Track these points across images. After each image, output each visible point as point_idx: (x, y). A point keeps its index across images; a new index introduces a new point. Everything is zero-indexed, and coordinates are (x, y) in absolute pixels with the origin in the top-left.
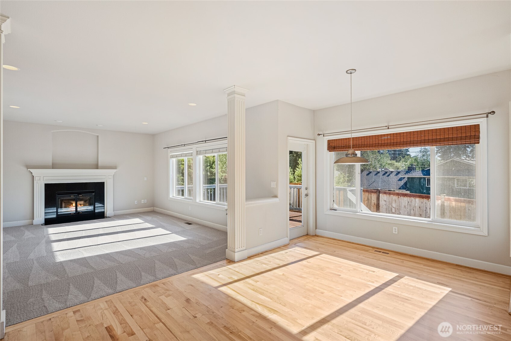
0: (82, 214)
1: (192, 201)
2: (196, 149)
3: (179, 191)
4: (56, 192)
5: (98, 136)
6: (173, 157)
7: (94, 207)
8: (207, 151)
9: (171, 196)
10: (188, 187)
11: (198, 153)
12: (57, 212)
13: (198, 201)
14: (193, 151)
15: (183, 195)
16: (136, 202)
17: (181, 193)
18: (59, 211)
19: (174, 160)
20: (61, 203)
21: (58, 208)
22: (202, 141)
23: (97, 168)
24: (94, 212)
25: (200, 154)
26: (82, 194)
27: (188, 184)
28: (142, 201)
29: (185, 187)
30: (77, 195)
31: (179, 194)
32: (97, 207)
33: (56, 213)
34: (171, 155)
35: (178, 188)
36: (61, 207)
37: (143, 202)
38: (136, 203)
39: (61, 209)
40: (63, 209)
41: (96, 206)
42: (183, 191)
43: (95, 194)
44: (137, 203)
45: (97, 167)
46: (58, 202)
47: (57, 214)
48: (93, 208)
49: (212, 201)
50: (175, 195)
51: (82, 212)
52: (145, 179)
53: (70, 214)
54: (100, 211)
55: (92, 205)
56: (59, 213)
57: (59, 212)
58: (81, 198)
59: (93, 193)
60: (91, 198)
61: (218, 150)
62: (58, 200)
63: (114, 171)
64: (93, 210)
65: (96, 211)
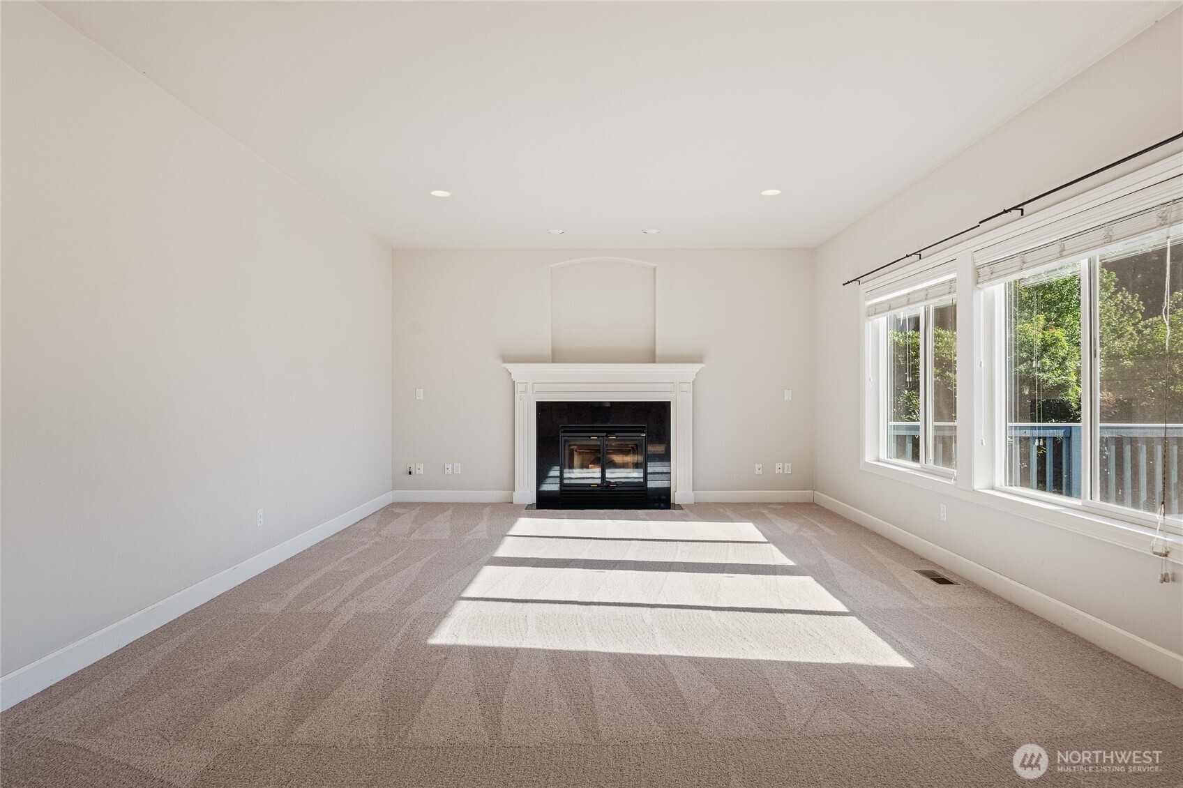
0: (616, 489)
1: (952, 482)
2: (973, 259)
3: (900, 440)
4: (560, 426)
5: (655, 269)
6: (875, 311)
7: (646, 474)
8: (1028, 257)
9: (869, 458)
10: (937, 428)
11: (980, 275)
12: (561, 477)
13: (979, 484)
14: (960, 273)
15: (916, 457)
16: (757, 466)
17: (909, 446)
18: (566, 475)
19: (882, 321)
20: (569, 455)
21: (565, 468)
22: (1005, 212)
23: (654, 361)
24: (644, 488)
25: (993, 276)
26: (617, 434)
27: (938, 416)
28: (777, 468)
29: (922, 429)
30: (604, 434)
31: (901, 453)
32: (651, 473)
33: (558, 480)
34: (870, 306)
35: (898, 427)
36: (571, 467)
37: (781, 471)
38: (757, 472)
39: (571, 470)
40: (574, 470)
41: (650, 470)
42: (916, 442)
43: (648, 435)
44: (761, 472)
45: (651, 357)
46: (563, 449)
47: (561, 484)
48: (642, 475)
49: (1045, 490)
50: (883, 455)
51: (615, 483)
52: (788, 395)
53: (589, 485)
54: (660, 486)
55: (641, 468)
56: (566, 482)
57: (566, 479)
58: (613, 444)
59: (643, 432)
60: (637, 445)
61: (1100, 234)
62: (565, 446)
63: (696, 367)
64: (642, 480)
65: (651, 485)
